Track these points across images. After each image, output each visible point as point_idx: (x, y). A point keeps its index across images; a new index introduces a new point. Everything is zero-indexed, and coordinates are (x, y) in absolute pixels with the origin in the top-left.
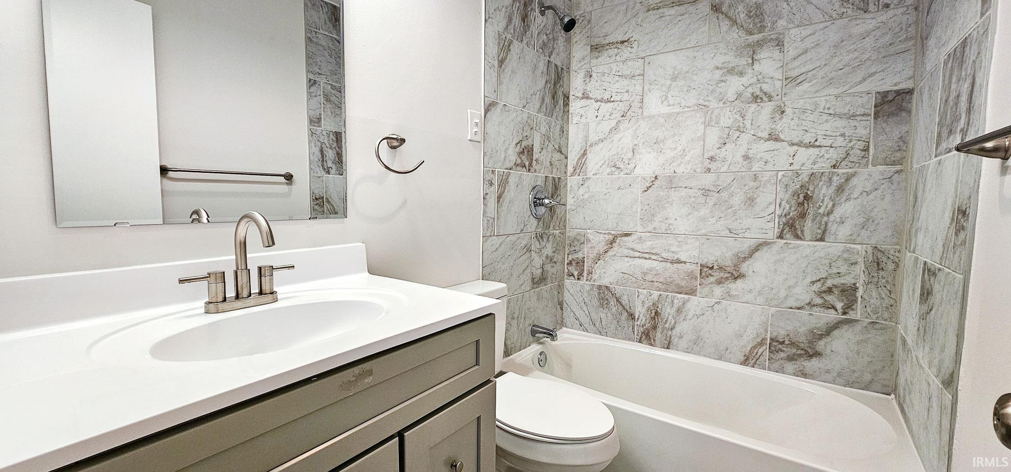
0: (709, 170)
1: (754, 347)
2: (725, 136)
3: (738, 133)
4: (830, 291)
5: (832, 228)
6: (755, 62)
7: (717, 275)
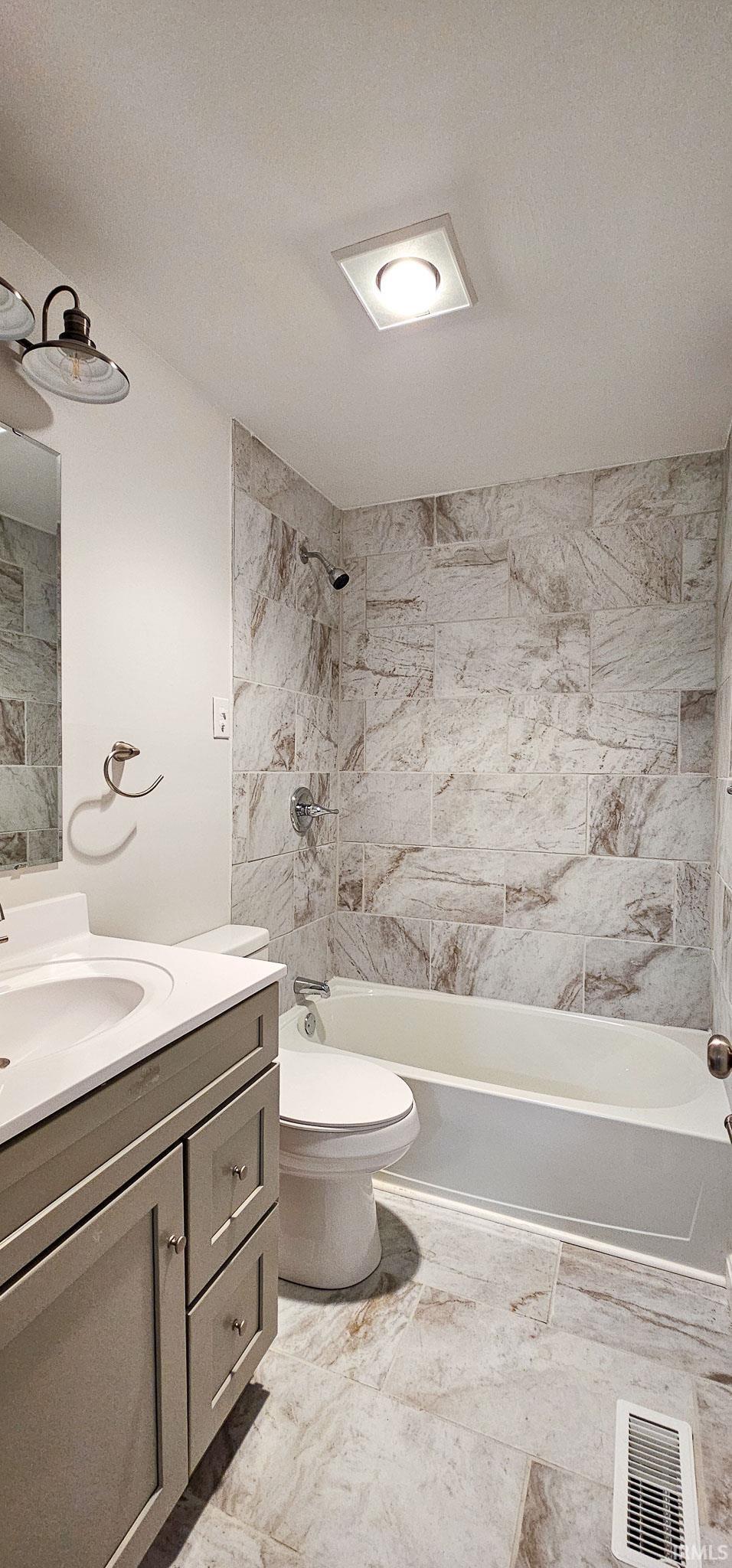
0: (513, 770)
1: (569, 986)
2: (530, 730)
3: (544, 727)
4: (645, 914)
5: (645, 841)
6: (560, 644)
7: (526, 899)
